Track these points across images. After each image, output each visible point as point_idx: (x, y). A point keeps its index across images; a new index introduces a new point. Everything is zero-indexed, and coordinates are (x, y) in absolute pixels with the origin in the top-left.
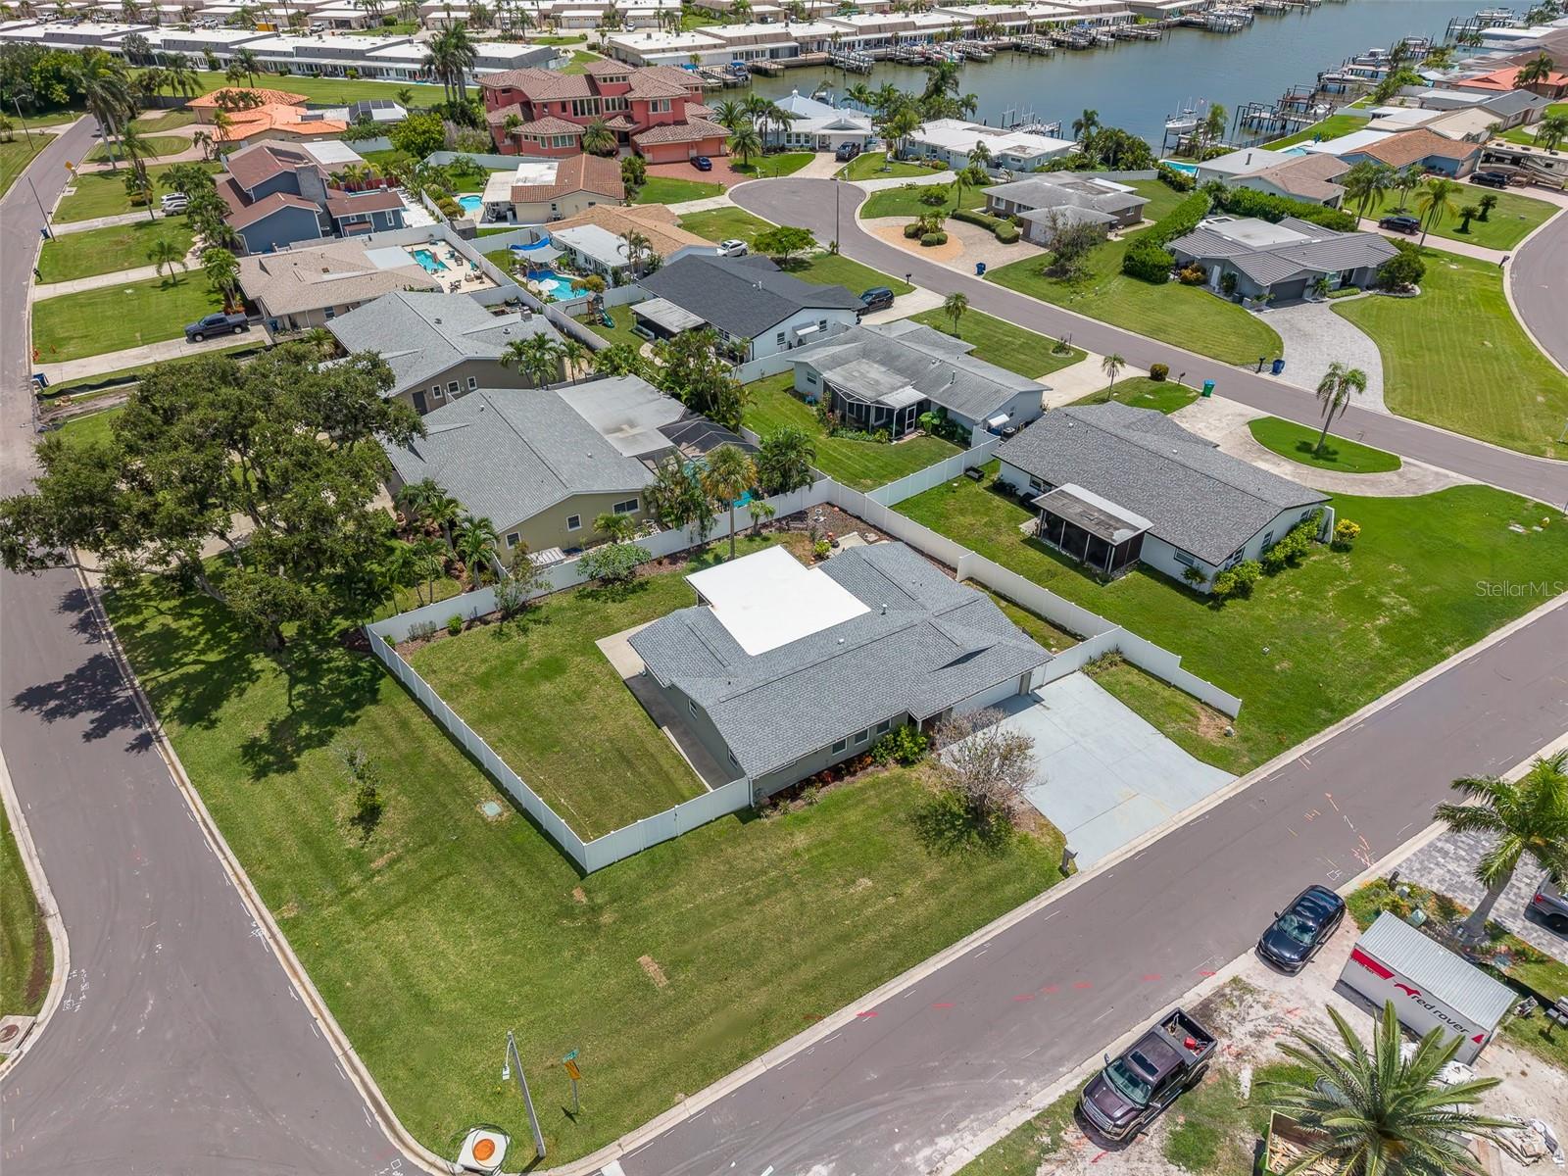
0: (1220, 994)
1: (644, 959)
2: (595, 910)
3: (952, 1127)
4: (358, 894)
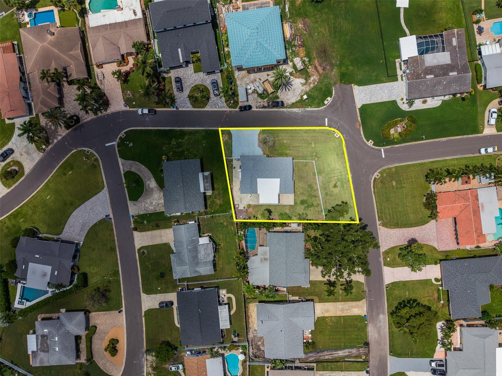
0: (260, 108)
1: (313, 146)
2: (315, 156)
3: (295, 112)
4: (340, 174)
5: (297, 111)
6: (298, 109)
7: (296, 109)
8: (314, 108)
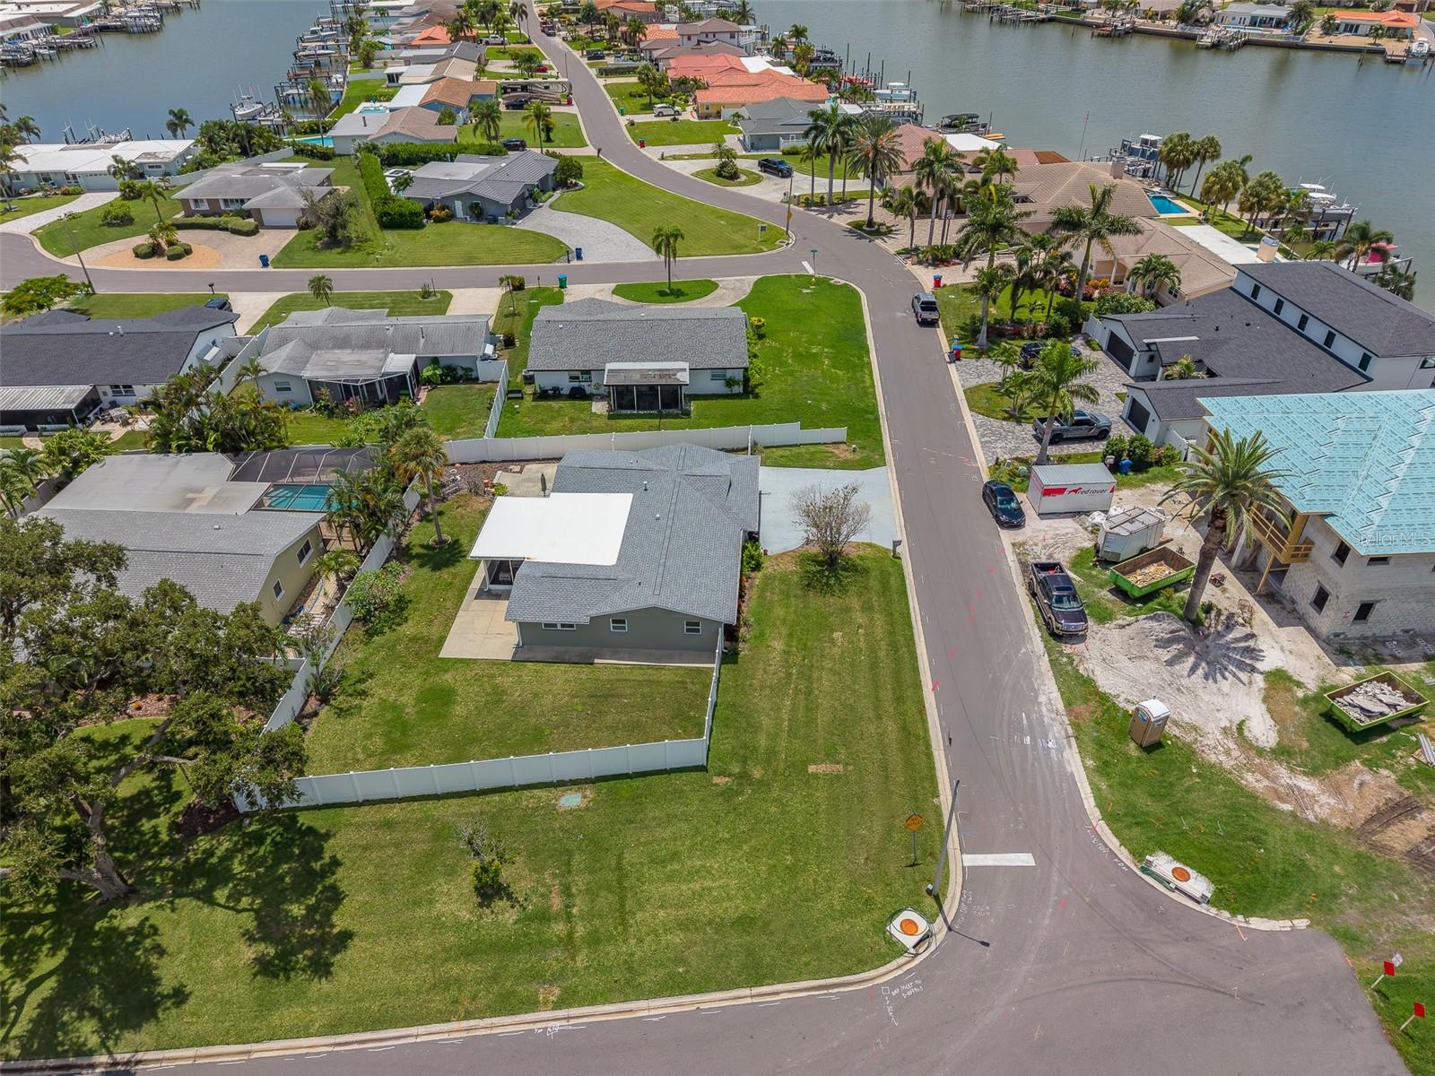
0: (1018, 554)
1: (812, 769)
2: (744, 777)
3: (1035, 691)
4: (581, 931)
5: (1042, 699)
6: (1060, 706)
7: (1056, 695)
8: (1096, 790)
